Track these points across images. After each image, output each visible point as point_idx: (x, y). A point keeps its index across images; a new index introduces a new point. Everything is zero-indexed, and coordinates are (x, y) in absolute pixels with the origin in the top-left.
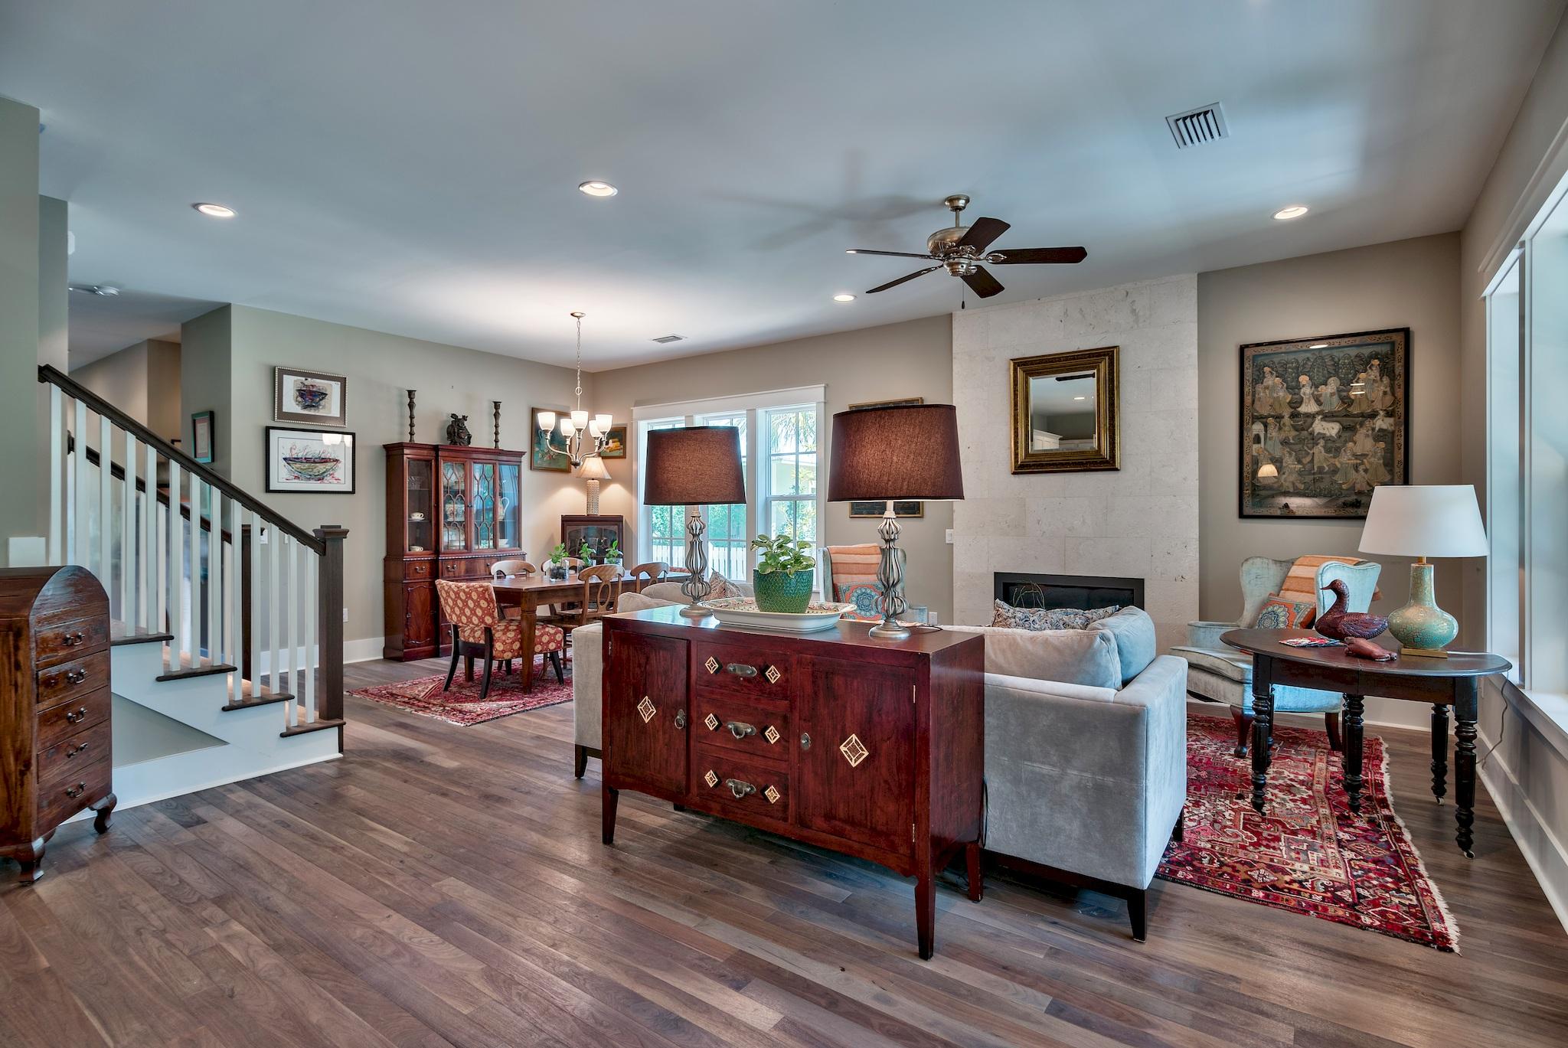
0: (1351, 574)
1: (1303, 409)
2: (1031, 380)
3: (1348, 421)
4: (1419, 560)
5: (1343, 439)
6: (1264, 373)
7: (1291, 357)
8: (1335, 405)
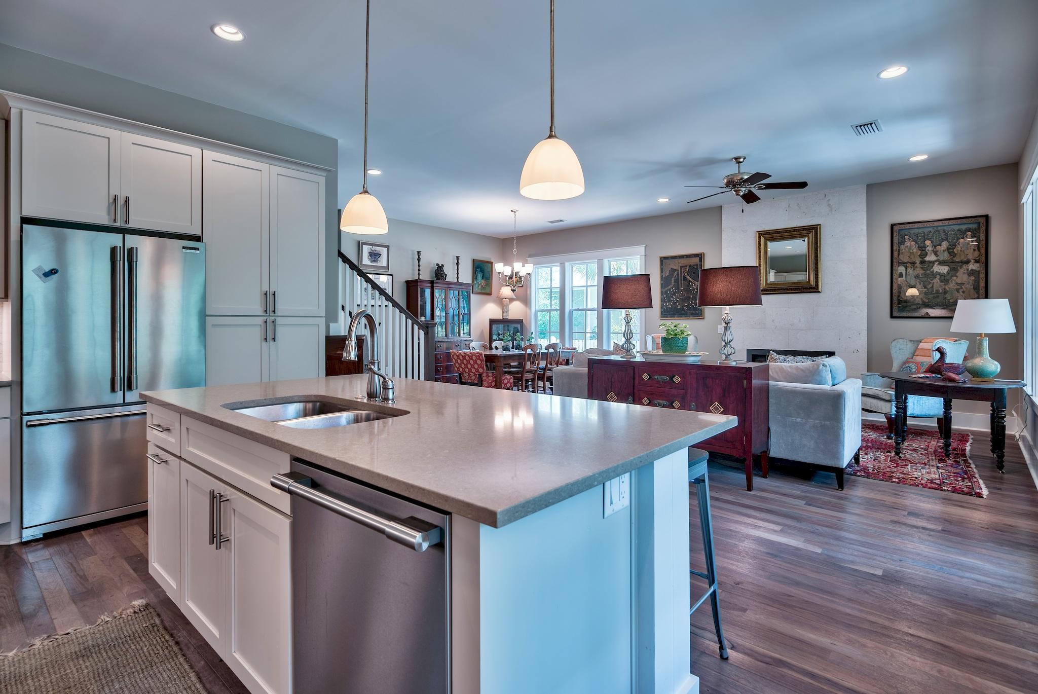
0: (951, 346)
1: (927, 259)
2: (769, 243)
3: (953, 265)
4: (981, 335)
5: (950, 275)
6: (905, 239)
7: (921, 231)
8: (946, 256)
